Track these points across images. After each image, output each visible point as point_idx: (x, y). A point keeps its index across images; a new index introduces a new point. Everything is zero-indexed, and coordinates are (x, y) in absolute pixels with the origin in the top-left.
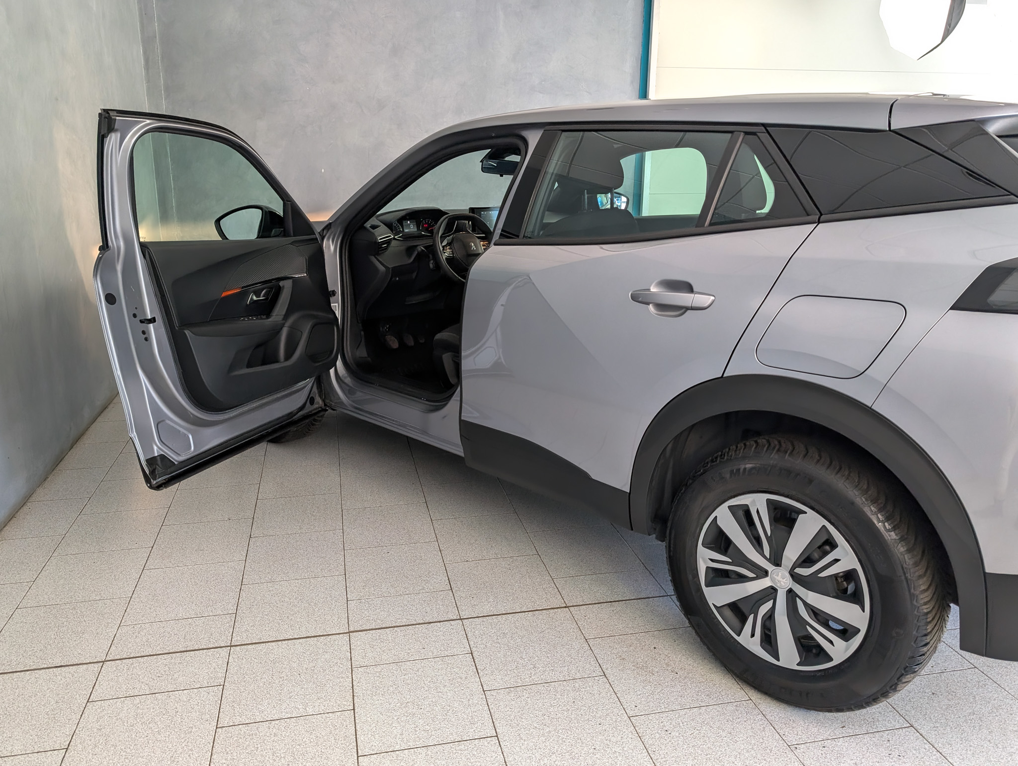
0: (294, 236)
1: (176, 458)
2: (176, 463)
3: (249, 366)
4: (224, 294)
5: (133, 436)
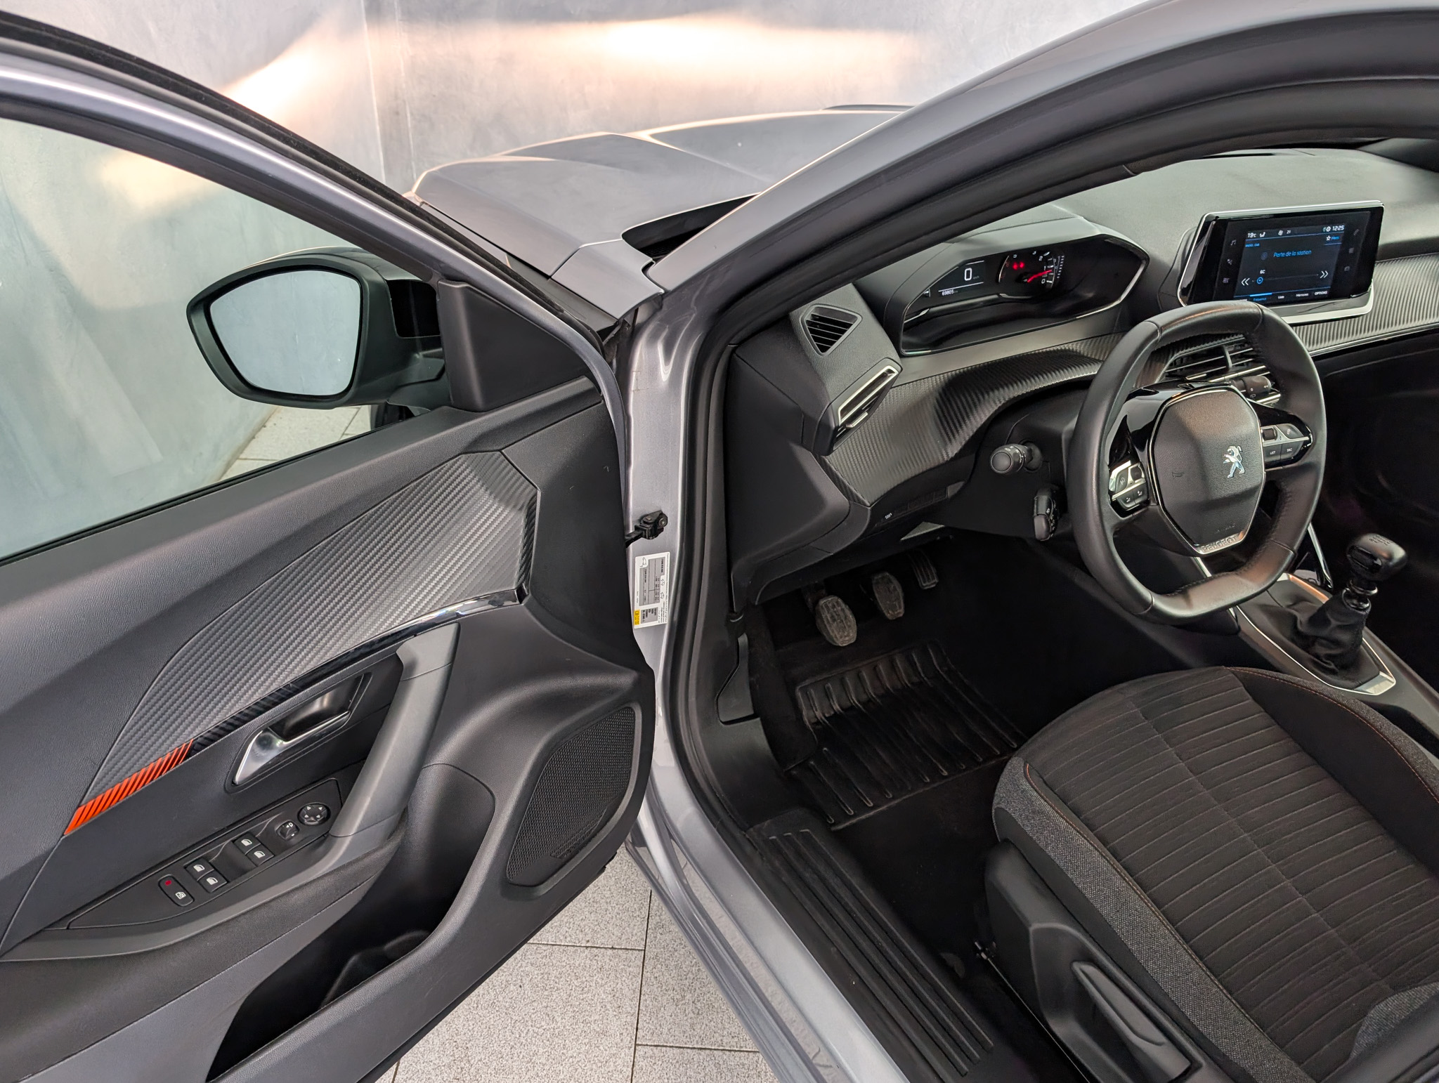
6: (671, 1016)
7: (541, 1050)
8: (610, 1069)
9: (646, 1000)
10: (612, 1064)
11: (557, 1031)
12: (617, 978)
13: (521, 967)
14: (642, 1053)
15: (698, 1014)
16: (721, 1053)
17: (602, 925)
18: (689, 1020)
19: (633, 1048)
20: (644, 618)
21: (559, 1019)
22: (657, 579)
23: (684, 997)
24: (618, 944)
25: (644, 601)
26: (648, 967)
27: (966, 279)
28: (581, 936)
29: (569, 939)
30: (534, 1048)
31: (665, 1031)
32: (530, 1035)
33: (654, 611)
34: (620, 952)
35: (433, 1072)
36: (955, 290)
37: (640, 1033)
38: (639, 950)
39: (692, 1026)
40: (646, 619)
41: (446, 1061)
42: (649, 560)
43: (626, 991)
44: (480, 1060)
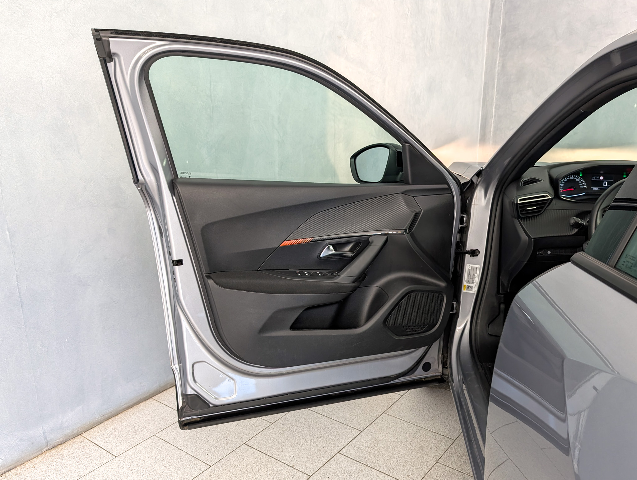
0: (413, 184)
1: (212, 400)
2: (211, 406)
3: (293, 328)
4: (286, 243)
5: (174, 367)
6: (454, 460)
7: (403, 451)
8: (424, 464)
9: (448, 453)
10: (425, 463)
11: (411, 449)
12: (440, 443)
13: (408, 429)
14: (438, 465)
15: (465, 463)
16: (467, 476)
17: (443, 429)
18: (461, 463)
19: (435, 462)
20: (467, 288)
21: (413, 446)
22: (474, 275)
23: (462, 457)
24: (446, 435)
25: (468, 282)
26: (454, 445)
27: (604, 185)
28: (434, 429)
29: (429, 428)
30: (401, 450)
31: (450, 462)
32: (401, 446)
33: (472, 287)
34: (446, 438)
35: (365, 443)
36: (598, 189)
37: (440, 460)
38: (453, 440)
39: (461, 465)
40: (468, 289)
41: (370, 442)
42: (472, 267)
43: (442, 448)
44: (382, 446)
